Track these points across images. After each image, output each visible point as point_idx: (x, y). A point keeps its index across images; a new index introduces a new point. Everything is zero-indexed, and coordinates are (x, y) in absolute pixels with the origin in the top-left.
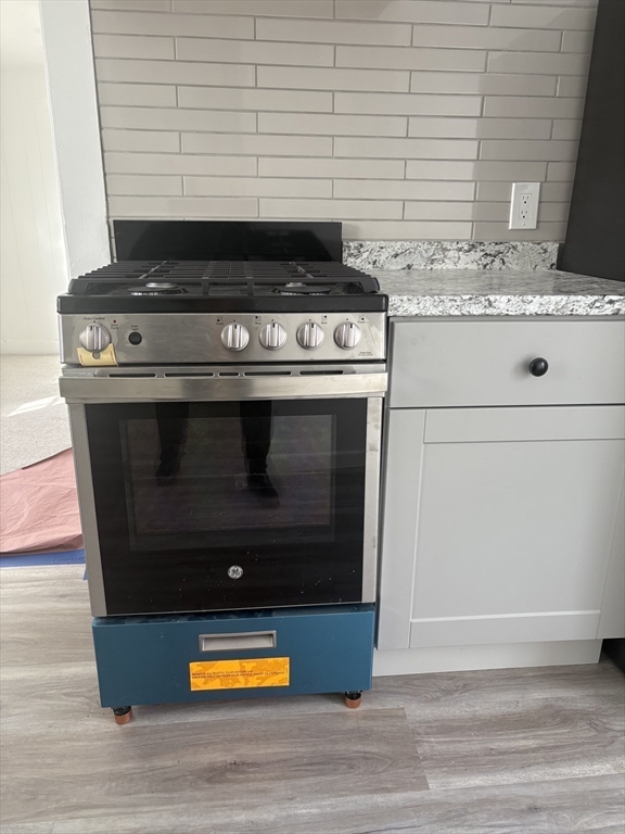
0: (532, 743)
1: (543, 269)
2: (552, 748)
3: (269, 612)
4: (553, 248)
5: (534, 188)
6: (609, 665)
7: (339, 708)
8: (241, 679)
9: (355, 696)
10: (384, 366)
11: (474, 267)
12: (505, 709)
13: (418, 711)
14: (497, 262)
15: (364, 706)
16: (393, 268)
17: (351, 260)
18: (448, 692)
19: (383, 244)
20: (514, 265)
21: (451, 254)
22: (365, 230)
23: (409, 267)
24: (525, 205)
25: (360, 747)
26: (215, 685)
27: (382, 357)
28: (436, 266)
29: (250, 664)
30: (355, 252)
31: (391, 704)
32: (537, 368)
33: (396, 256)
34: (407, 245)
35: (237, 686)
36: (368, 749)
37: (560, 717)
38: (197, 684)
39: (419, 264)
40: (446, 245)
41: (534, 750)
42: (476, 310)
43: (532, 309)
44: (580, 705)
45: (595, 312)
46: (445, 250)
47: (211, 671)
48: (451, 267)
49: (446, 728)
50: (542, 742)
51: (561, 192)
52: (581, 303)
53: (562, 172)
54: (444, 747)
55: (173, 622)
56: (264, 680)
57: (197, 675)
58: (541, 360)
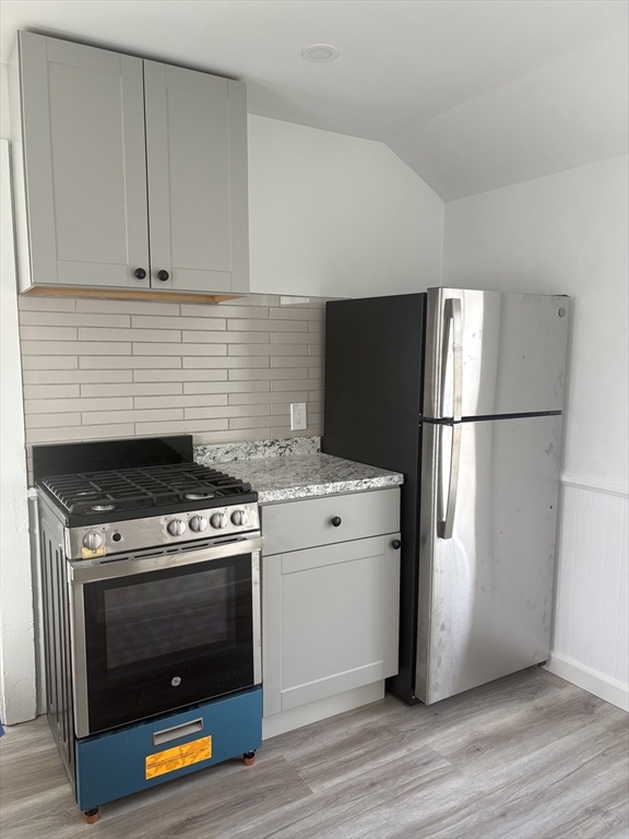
0: (361, 752)
1: (313, 452)
2: (372, 751)
3: (196, 706)
4: (318, 440)
5: (303, 406)
6: (390, 697)
7: (242, 768)
8: (180, 761)
9: (251, 756)
10: (259, 533)
11: (274, 455)
12: (341, 738)
13: (291, 755)
14: (288, 451)
15: (257, 762)
16: (226, 460)
17: (199, 458)
18: (305, 739)
19: (218, 446)
20: (297, 451)
21: (259, 449)
22: (206, 437)
23: (236, 459)
24: (299, 416)
25: (264, 785)
26: (163, 770)
27: (257, 527)
28: (253, 457)
29: (186, 748)
30: (201, 453)
31: (274, 755)
32: (335, 522)
33: (227, 453)
34: (233, 445)
35: (178, 767)
36: (269, 785)
37: (372, 733)
38: (151, 773)
39: (242, 457)
40: (257, 443)
41: (363, 755)
42: (302, 495)
43: (329, 490)
44: (381, 724)
45: (359, 488)
46: (256, 446)
47: (160, 760)
48: (261, 457)
49: (312, 758)
50: (366, 750)
51: (317, 407)
52: (352, 485)
53: (317, 396)
54: (314, 769)
55: (135, 729)
56: (195, 757)
57: (151, 765)
58: (337, 518)
